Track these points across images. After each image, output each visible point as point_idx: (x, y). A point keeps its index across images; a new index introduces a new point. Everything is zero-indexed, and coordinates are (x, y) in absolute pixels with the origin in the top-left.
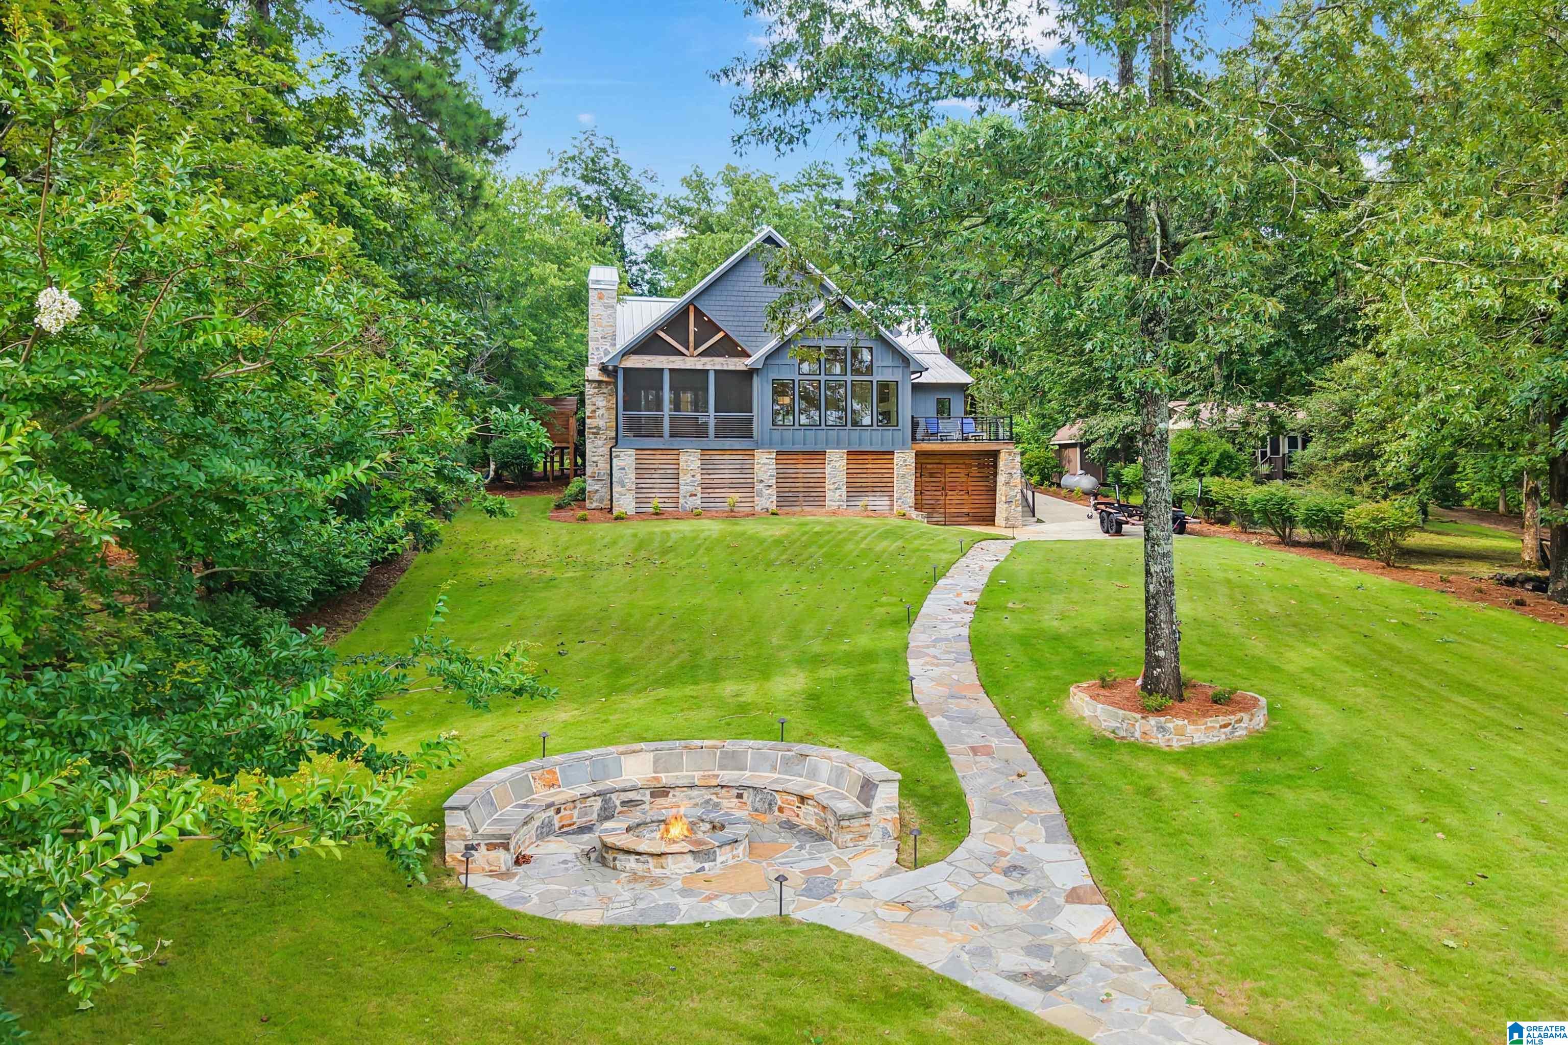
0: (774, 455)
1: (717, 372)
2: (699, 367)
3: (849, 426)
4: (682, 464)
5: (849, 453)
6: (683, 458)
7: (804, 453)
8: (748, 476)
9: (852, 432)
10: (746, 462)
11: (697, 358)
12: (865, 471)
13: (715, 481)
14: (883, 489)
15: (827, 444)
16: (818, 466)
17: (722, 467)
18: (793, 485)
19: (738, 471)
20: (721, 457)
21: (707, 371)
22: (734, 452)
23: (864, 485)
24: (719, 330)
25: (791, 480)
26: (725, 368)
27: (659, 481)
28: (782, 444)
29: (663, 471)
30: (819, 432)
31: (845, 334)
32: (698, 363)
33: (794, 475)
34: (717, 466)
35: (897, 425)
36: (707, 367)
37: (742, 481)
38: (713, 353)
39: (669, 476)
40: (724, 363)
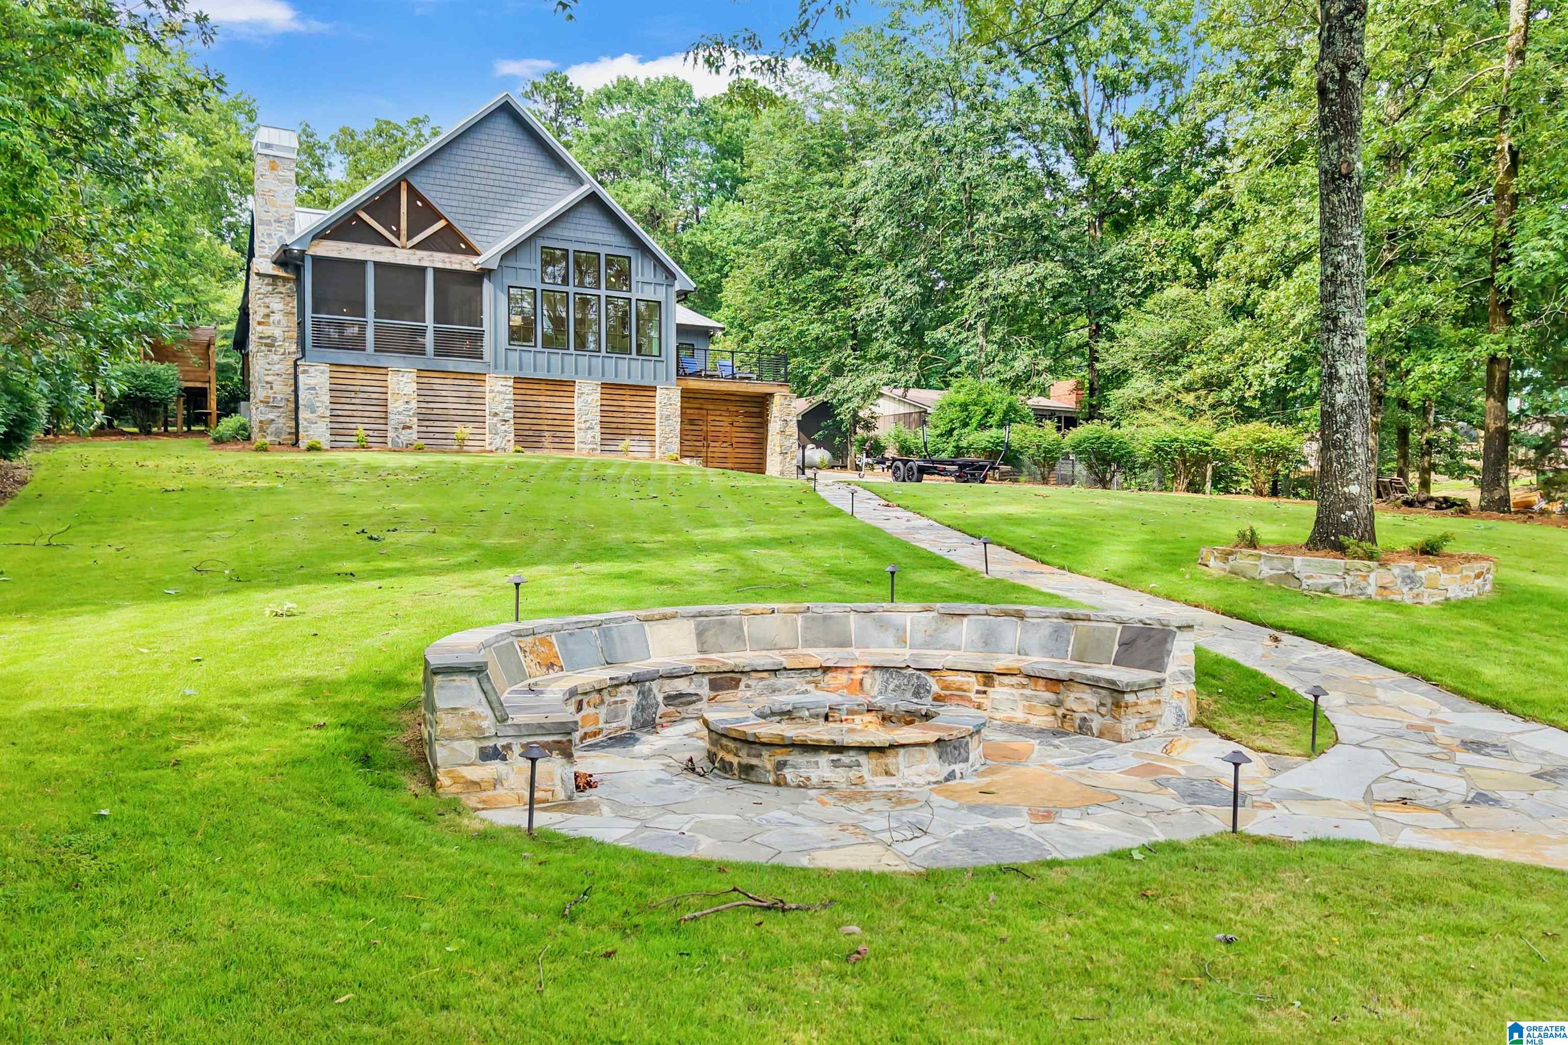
0: (511, 383)
1: (437, 270)
2: (413, 262)
3: (604, 352)
4: (391, 387)
5: (604, 385)
6: (392, 379)
7: (547, 382)
8: (477, 407)
9: (606, 360)
10: (475, 389)
11: (411, 251)
12: (621, 409)
13: (435, 411)
14: (642, 432)
15: (576, 373)
16: (565, 400)
17: (444, 393)
18: (534, 421)
19: (464, 400)
20: (442, 381)
21: (424, 269)
22: (460, 376)
23: (620, 426)
24: (440, 217)
25: (532, 415)
26: (448, 266)
27: (361, 408)
28: (521, 369)
29: (365, 395)
30: (566, 358)
31: (598, 237)
32: (412, 257)
33: (536, 410)
34: (438, 393)
35: (660, 356)
36: (424, 264)
37: (470, 413)
38: (432, 247)
39: (374, 402)
40: (446, 260)
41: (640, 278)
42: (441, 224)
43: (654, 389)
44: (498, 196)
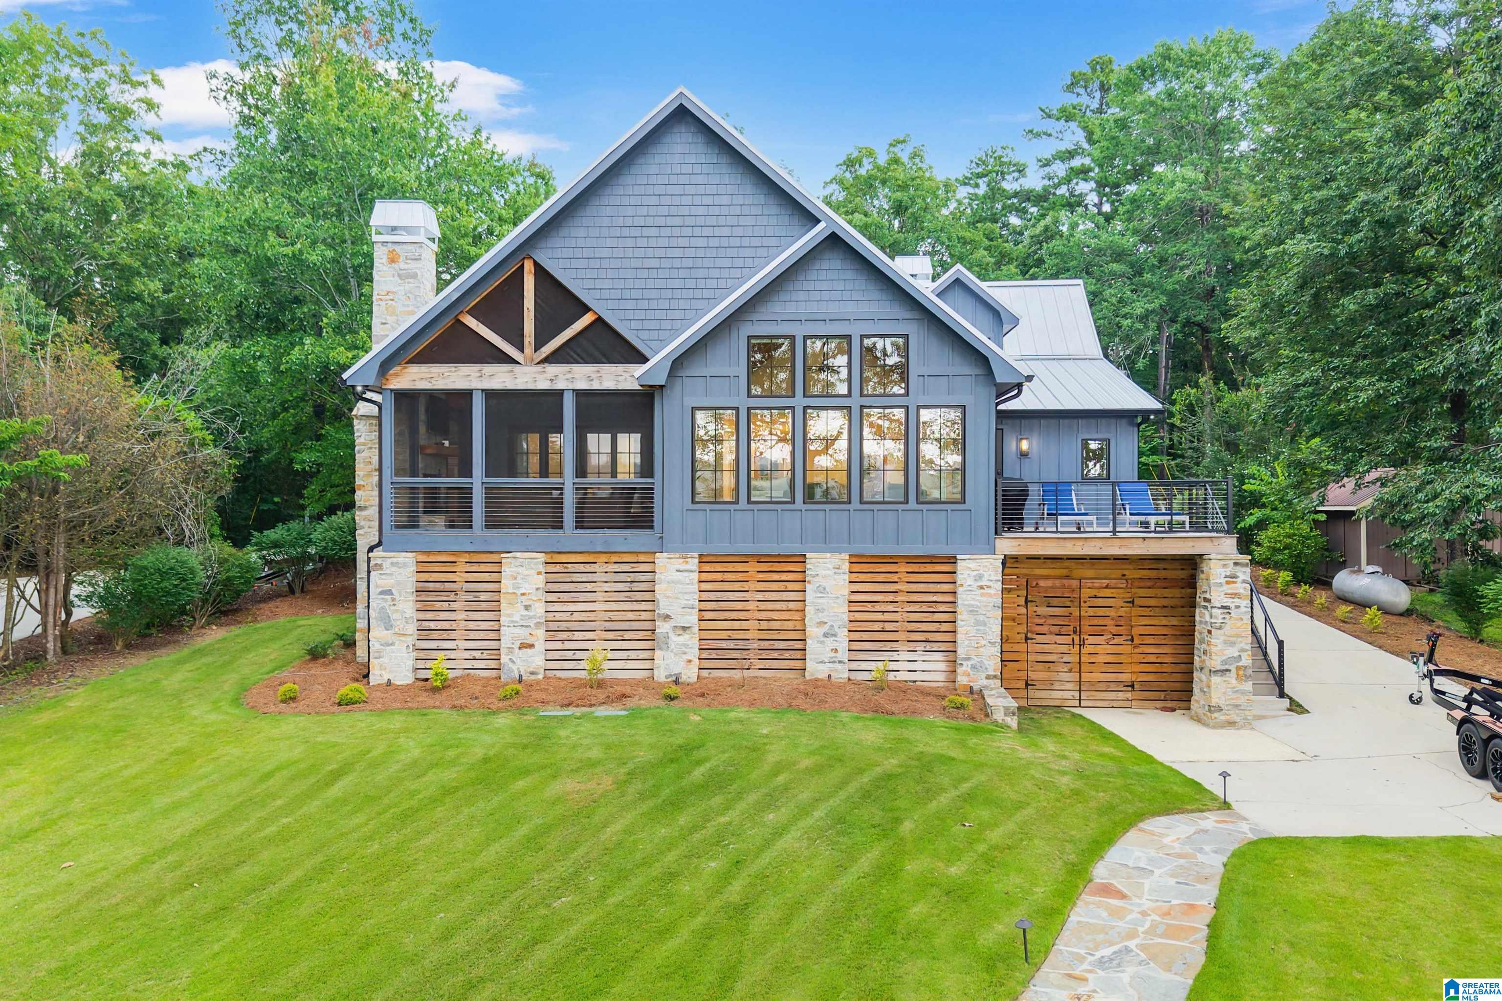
0: (693, 564)
4: (507, 585)
5: (856, 560)
6: (507, 570)
7: (759, 558)
8: (644, 606)
9: (860, 516)
10: (640, 577)
11: (539, 368)
12: (890, 597)
13: (577, 616)
14: (931, 637)
15: (804, 542)
16: (791, 586)
17: (590, 587)
18: (737, 625)
19: (622, 596)
20: (587, 568)
21: (560, 393)
22: (615, 558)
23: (888, 627)
24: (585, 309)
26: (596, 386)
27: (463, 616)
29: (469, 596)
30: (789, 517)
31: (848, 309)
32: (541, 377)
33: (739, 606)
34: (582, 587)
35: (963, 501)
36: (560, 385)
37: (631, 616)
38: (575, 356)
39: (484, 606)
40: (594, 376)
41: (923, 369)
42: (587, 319)
43: (952, 560)
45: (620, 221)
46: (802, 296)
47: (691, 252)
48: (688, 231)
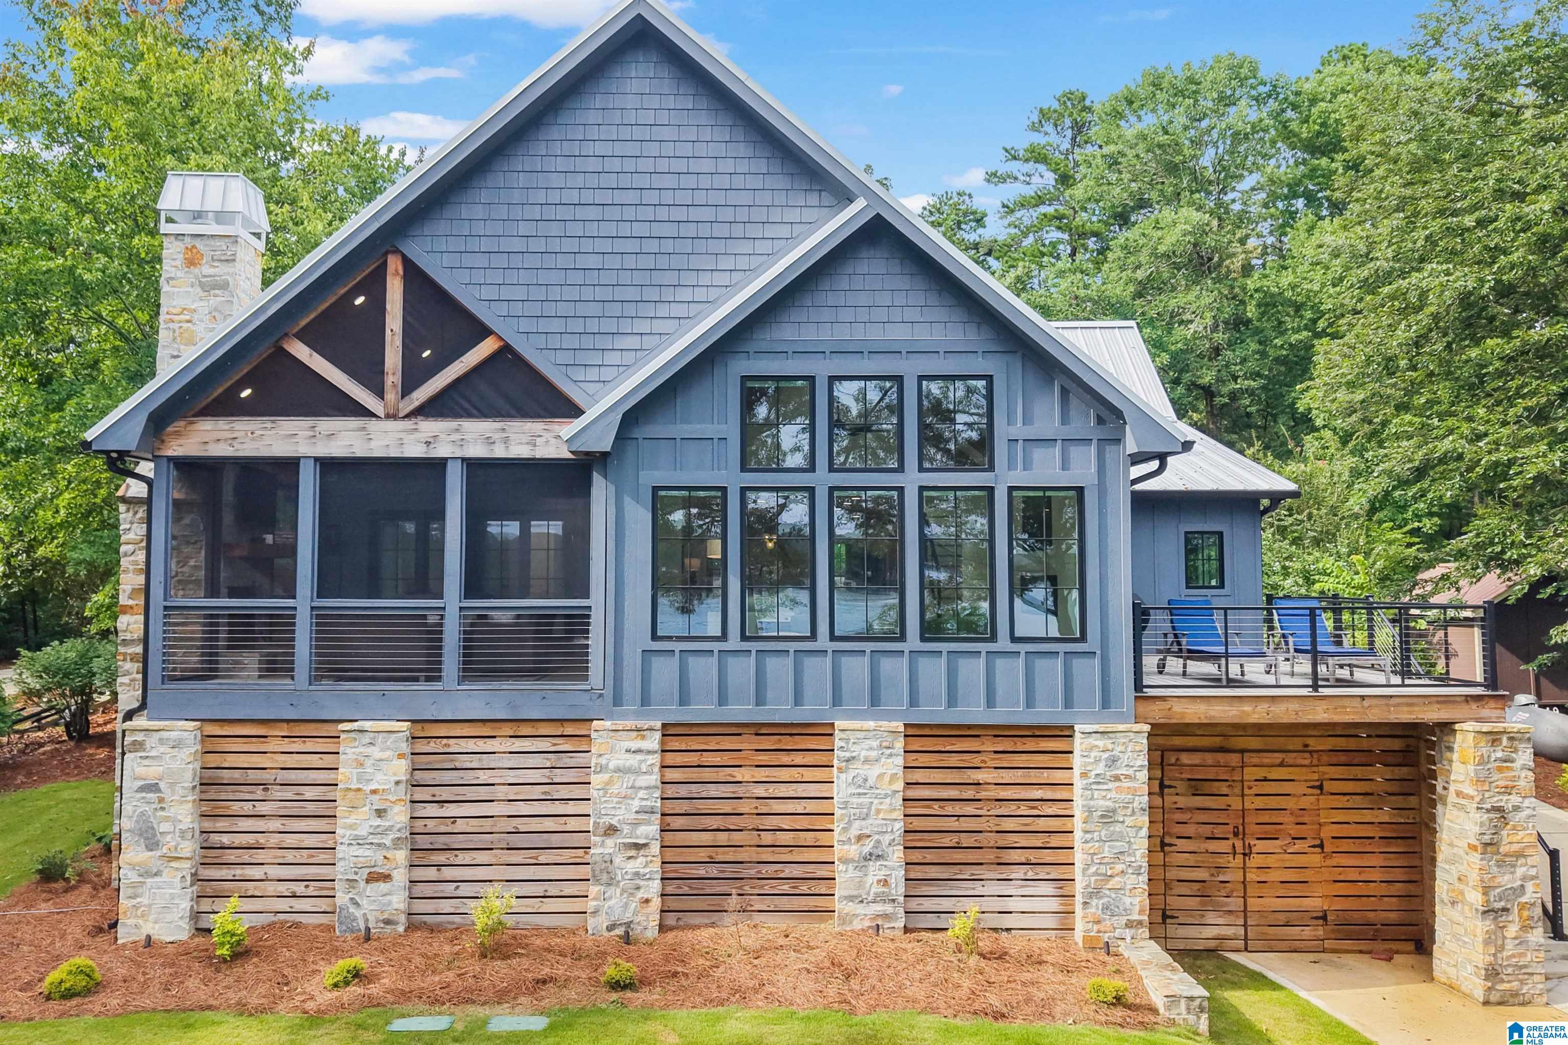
0: (653, 741)
1: (473, 465)
2: (414, 450)
3: (913, 640)
4: (346, 775)
5: (914, 732)
6: (349, 750)
7: (759, 729)
8: (571, 808)
9: (924, 663)
10: (566, 760)
11: (408, 424)
12: (969, 793)
13: (461, 825)
14: (1032, 856)
15: (837, 701)
16: (809, 774)
17: (483, 777)
18: (722, 838)
19: (537, 792)
20: (481, 745)
21: (440, 464)
22: (526, 730)
23: (967, 840)
24: (483, 332)
25: (715, 822)
26: (500, 452)
27: (276, 824)
28: (684, 700)
29: (289, 793)
30: (809, 662)
31: (899, 334)
32: (408, 438)
33: (727, 807)
34: (469, 777)
35: (1083, 638)
36: (442, 451)
37: (549, 825)
38: (466, 405)
39: (311, 808)
40: (496, 436)
41: (1018, 430)
42: (486, 348)
43: (1066, 732)
44: (630, 261)
45: (541, 197)
46: (827, 315)
47: (653, 245)
48: (648, 212)
